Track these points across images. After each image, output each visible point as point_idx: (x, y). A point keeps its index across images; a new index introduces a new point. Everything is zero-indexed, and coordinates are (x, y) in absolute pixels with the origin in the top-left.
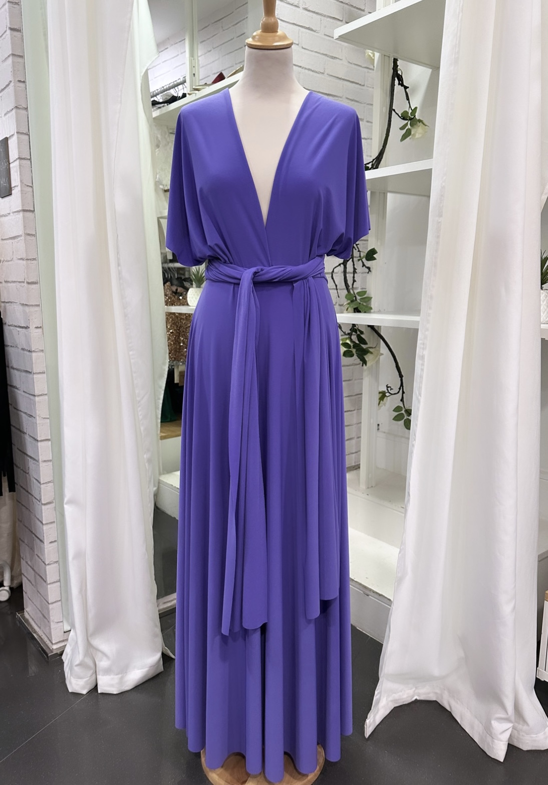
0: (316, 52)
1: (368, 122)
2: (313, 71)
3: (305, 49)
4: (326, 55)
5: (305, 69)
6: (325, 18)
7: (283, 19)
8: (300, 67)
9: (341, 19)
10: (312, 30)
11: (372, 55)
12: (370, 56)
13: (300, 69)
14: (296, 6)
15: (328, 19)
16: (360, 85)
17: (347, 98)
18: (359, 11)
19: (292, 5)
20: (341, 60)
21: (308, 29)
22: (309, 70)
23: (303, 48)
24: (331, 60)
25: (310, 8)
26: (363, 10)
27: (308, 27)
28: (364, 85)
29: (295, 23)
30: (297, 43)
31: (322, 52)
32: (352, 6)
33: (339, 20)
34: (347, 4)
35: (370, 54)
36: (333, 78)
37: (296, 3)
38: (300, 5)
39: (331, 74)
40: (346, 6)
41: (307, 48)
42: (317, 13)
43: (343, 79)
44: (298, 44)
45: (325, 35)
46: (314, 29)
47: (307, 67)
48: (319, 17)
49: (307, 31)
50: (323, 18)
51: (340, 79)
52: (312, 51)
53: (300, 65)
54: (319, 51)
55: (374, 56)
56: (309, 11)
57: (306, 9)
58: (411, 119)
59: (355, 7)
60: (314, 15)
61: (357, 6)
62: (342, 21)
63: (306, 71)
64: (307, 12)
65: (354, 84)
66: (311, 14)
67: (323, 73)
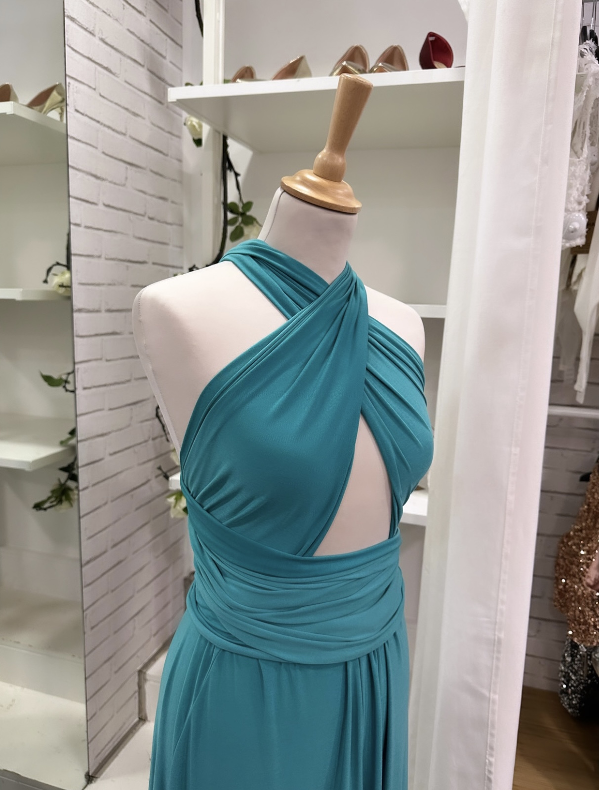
0: (116, 104)
1: (173, 202)
2: (114, 130)
3: (103, 97)
4: (127, 109)
5: (105, 125)
6: (126, 59)
7: (75, 48)
8: (98, 122)
9: (142, 63)
10: (110, 71)
11: (197, 126)
12: (194, 126)
13: (98, 125)
14: (90, 33)
15: (129, 61)
16: (164, 154)
17: (152, 171)
18: (161, 58)
19: (86, 29)
20: (144, 118)
21: (106, 69)
22: (109, 127)
23: (101, 95)
24: (133, 117)
25: (107, 40)
26: (164, 57)
27: (106, 66)
28: (167, 155)
29: (91, 57)
30: (94, 87)
31: (122, 104)
32: (153, 49)
33: (140, 64)
34: (148, 45)
35: (194, 123)
36: (136, 142)
37: (91, 29)
38: (96, 33)
39: (134, 136)
40: (147, 48)
41: (105, 96)
42: (116, 49)
43: (148, 146)
44: (95, 89)
45: (126, 82)
46: (113, 70)
47: (107, 123)
48: (118, 55)
49: (105, 72)
50: (123, 58)
51: (143, 144)
52: (111, 102)
53: (97, 119)
54: (119, 103)
55: (201, 126)
56: (106, 44)
57: (103, 40)
58: (243, 214)
59: (156, 51)
60: (113, 51)
61: (159, 51)
62: (143, 66)
63: (106, 129)
64: (104, 46)
65: (157, 153)
66: (109, 49)
67: (124, 134)
